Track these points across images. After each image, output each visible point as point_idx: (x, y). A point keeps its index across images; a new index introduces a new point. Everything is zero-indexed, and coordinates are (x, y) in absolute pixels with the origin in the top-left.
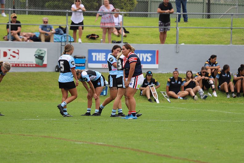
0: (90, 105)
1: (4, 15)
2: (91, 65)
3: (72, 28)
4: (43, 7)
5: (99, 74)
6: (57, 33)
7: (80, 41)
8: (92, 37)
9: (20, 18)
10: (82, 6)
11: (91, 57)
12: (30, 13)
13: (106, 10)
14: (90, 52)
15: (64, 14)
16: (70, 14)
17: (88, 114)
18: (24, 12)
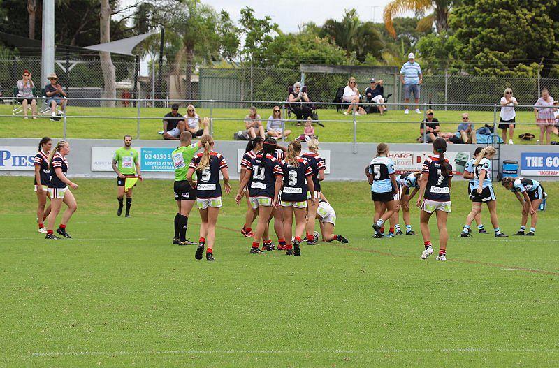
0: (524, 223)
1: (418, 111)
2: (525, 173)
3: (500, 126)
4: (465, 101)
5: (536, 184)
6: (482, 132)
7: (511, 142)
8: (526, 137)
9: (437, 114)
10: (514, 99)
11: (524, 162)
12: (449, 108)
13: (545, 104)
14: (524, 155)
15: (491, 109)
16: (499, 109)
17: (521, 233)
18: (443, 108)
